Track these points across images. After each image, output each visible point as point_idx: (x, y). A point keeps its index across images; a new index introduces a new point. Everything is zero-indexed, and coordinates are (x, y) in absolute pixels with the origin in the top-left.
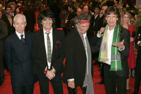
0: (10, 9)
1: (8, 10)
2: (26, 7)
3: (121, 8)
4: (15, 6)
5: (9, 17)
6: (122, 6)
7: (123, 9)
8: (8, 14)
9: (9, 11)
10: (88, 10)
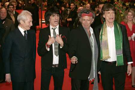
0: (12, 7)
1: (10, 8)
2: (26, 5)
3: (121, 6)
4: (16, 3)
5: (12, 15)
6: (121, 4)
7: (122, 7)
8: (10, 12)
9: (12, 9)
10: (90, 8)
